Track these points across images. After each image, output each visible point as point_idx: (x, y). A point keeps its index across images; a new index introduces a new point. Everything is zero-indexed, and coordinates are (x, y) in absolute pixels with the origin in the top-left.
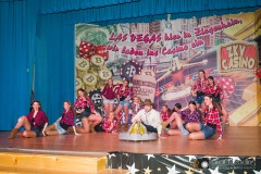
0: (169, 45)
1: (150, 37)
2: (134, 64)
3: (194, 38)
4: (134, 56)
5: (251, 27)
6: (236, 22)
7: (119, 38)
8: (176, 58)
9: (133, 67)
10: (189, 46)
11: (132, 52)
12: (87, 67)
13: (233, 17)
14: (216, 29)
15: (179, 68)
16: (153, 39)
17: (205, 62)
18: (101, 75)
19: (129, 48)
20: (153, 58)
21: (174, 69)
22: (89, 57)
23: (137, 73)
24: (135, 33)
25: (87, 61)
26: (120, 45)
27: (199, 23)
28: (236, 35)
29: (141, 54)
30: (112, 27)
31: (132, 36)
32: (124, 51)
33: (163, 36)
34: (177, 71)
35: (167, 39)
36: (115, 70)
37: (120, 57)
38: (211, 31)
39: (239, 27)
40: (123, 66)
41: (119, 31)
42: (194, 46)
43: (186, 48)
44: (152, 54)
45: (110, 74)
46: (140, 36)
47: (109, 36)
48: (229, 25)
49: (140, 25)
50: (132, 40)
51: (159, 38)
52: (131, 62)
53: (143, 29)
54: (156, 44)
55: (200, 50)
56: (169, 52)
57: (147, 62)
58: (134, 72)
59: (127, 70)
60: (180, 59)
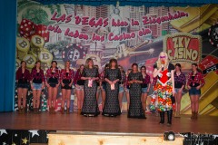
0: (116, 31)
1: (96, 22)
2: (78, 48)
3: (142, 26)
4: (78, 40)
5: (196, 21)
6: (183, 15)
7: (63, 18)
8: (123, 45)
9: (76, 51)
10: (137, 33)
11: (76, 35)
12: (27, 47)
13: (180, 10)
14: (164, 19)
15: (125, 55)
16: (100, 23)
17: (151, 50)
18: (41, 57)
19: (73, 30)
20: (99, 43)
21: (120, 56)
22: (30, 37)
23: (81, 57)
24: (81, 15)
25: (27, 41)
26: (63, 27)
27: (147, 11)
28: (182, 27)
29: (86, 38)
30: (54, 6)
31: (77, 18)
32: (67, 33)
33: (110, 22)
34: (123, 58)
35: (114, 24)
36: (57, 53)
37: (63, 39)
38: (159, 21)
39: (185, 20)
40: (66, 49)
41: (63, 11)
42: (141, 34)
43: (134, 35)
44: (98, 39)
45: (51, 56)
46: (86, 19)
47: (50, 16)
48: (176, 17)
49: (86, 7)
50: (77, 23)
51: (106, 23)
52: (74, 45)
53: (89, 12)
54: (103, 29)
55: (147, 39)
56: (116, 38)
57: (93, 47)
58: (78, 56)
59: (70, 54)
60: (127, 46)
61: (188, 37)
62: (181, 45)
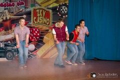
15: (8, 18)
17: (25, 16)
21: (5, 18)
28: (41, 3)
34: (7, 20)
43: (13, 5)
55: (22, 9)
56: (2, 5)
60: (9, 12)
61: (45, 10)
62: (41, 15)
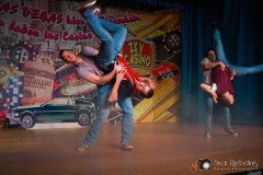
0: (71, 30)
1: (49, 16)
2: (26, 47)
4: (27, 37)
6: (137, 19)
7: (6, 7)
8: (79, 47)
10: (93, 34)
14: (120, 22)
16: (53, 18)
19: (20, 24)
23: (31, 58)
24: (29, 7)
28: (136, 32)
29: (37, 34)
31: (25, 9)
33: (64, 18)
35: (69, 21)
37: (6, 34)
40: (11, 48)
43: (90, 37)
44: (51, 37)
46: (35, 12)
48: (131, 20)
50: (25, 16)
51: (60, 19)
54: (56, 25)
56: (71, 38)
57: (44, 47)
58: (26, 57)
59: (16, 54)
61: (142, 42)
62: (136, 50)
